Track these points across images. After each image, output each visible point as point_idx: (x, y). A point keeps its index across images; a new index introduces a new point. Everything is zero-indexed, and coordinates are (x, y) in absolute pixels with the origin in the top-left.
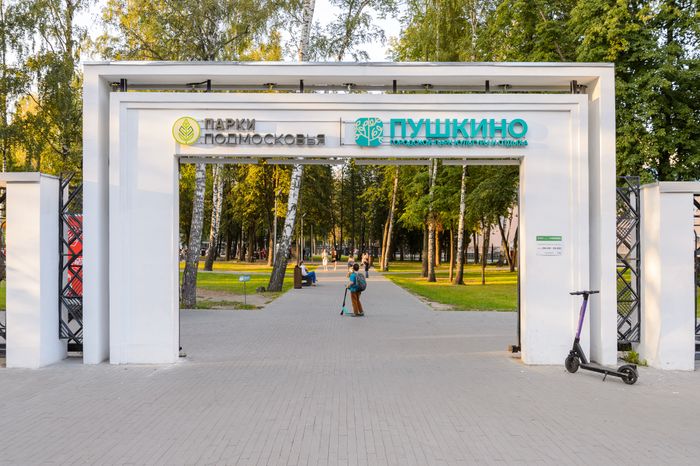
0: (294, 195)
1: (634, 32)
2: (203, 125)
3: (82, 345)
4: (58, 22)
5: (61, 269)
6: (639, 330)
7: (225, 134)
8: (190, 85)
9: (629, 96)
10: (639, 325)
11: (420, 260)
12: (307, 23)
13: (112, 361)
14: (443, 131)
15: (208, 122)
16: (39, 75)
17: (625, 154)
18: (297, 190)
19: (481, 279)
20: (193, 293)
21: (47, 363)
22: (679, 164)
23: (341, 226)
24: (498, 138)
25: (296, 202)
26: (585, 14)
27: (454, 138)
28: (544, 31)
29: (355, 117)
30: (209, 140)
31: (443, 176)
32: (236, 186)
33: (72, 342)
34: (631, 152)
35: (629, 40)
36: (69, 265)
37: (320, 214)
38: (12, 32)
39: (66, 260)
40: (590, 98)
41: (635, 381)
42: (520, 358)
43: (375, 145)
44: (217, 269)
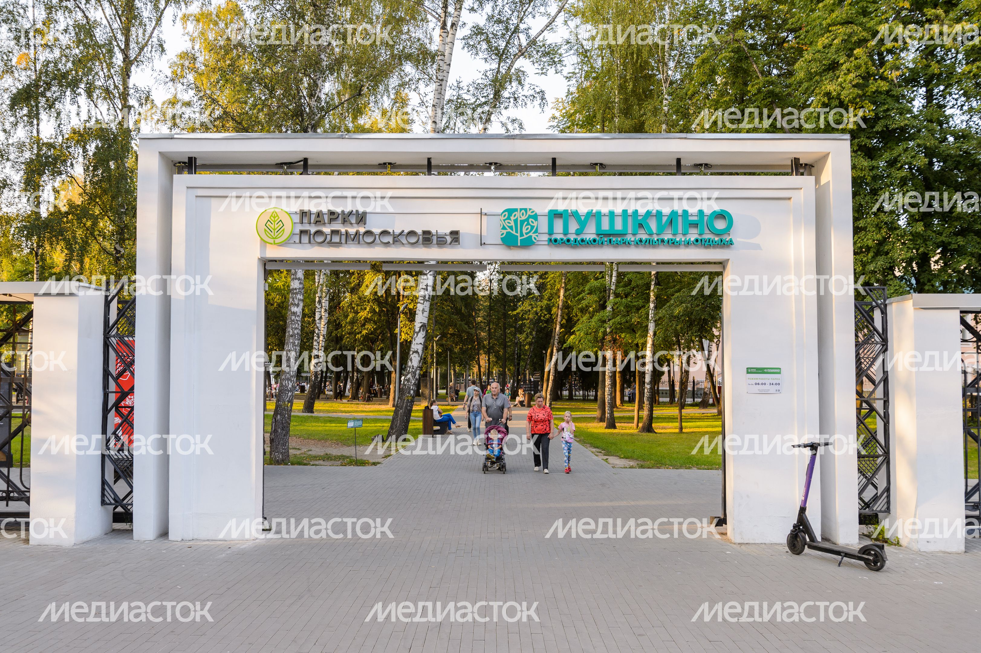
0: (423, 311)
1: (881, 93)
2: (297, 219)
3: (131, 514)
4: (111, 82)
5: (106, 411)
6: (888, 497)
7: (327, 230)
8: (280, 165)
9: (875, 178)
10: (888, 490)
11: (596, 400)
12: (441, 82)
13: (171, 536)
14: (619, 226)
15: (303, 214)
16: (85, 151)
17: (871, 255)
18: (427, 304)
19: (677, 424)
20: (285, 443)
21: (85, 538)
22: (943, 270)
23: (488, 353)
24: (693, 235)
25: (425, 321)
26: (814, 68)
27: (634, 235)
28: (759, 91)
29: (499, 207)
30: (305, 239)
31: (625, 286)
32: (347, 298)
33: (120, 509)
34: (878, 254)
35: (874, 103)
36: (117, 405)
37: (460, 336)
38: (48, 94)
39: (112, 399)
40: (817, 181)
41: (882, 566)
42: (725, 534)
43: (527, 244)
44: (320, 411)
